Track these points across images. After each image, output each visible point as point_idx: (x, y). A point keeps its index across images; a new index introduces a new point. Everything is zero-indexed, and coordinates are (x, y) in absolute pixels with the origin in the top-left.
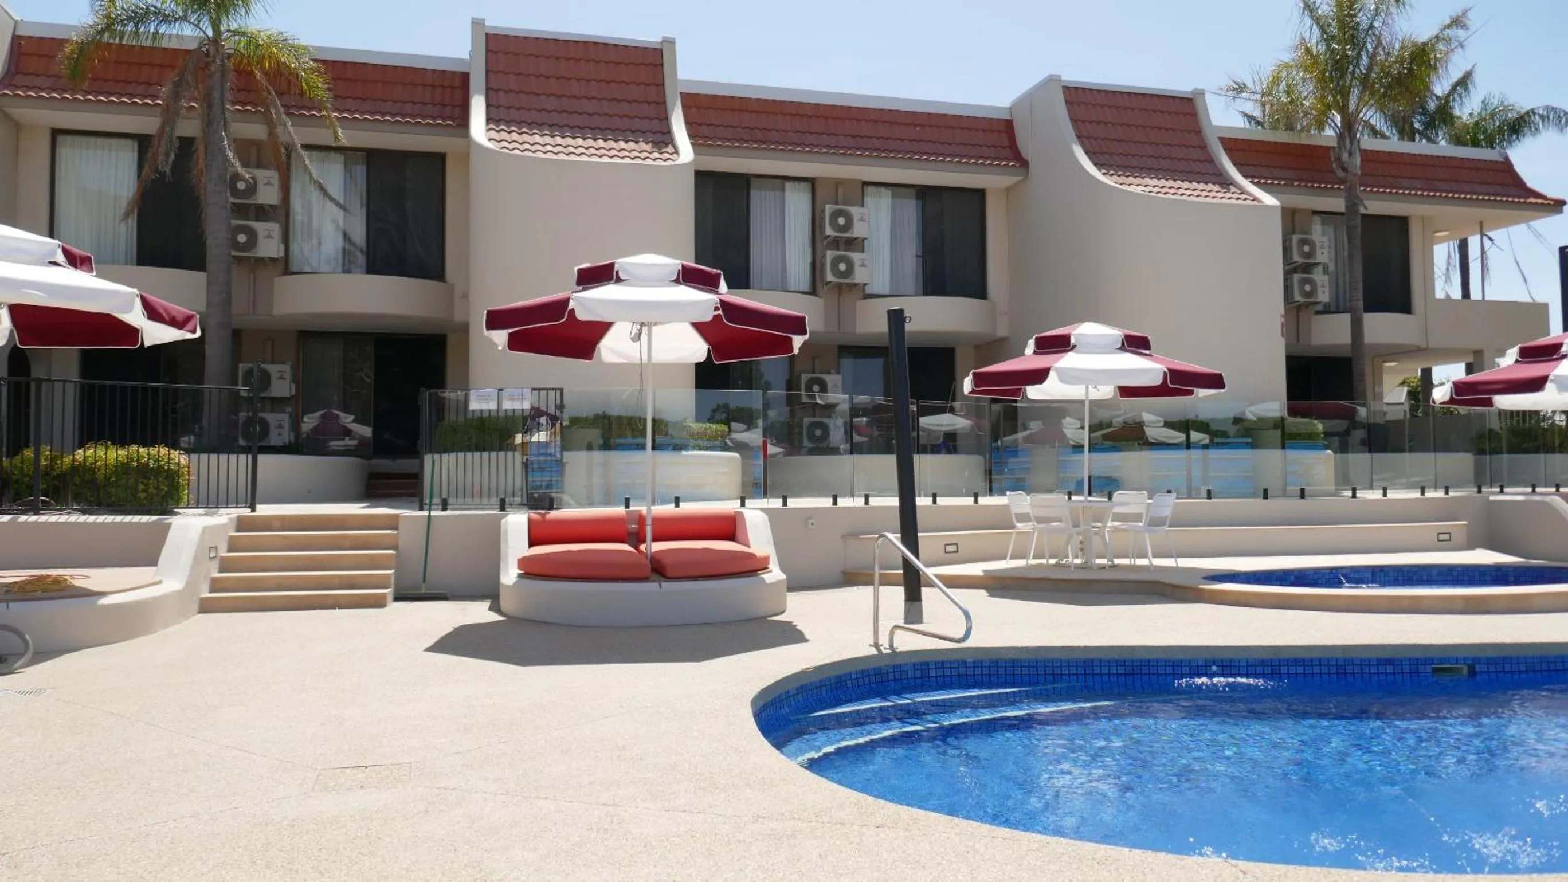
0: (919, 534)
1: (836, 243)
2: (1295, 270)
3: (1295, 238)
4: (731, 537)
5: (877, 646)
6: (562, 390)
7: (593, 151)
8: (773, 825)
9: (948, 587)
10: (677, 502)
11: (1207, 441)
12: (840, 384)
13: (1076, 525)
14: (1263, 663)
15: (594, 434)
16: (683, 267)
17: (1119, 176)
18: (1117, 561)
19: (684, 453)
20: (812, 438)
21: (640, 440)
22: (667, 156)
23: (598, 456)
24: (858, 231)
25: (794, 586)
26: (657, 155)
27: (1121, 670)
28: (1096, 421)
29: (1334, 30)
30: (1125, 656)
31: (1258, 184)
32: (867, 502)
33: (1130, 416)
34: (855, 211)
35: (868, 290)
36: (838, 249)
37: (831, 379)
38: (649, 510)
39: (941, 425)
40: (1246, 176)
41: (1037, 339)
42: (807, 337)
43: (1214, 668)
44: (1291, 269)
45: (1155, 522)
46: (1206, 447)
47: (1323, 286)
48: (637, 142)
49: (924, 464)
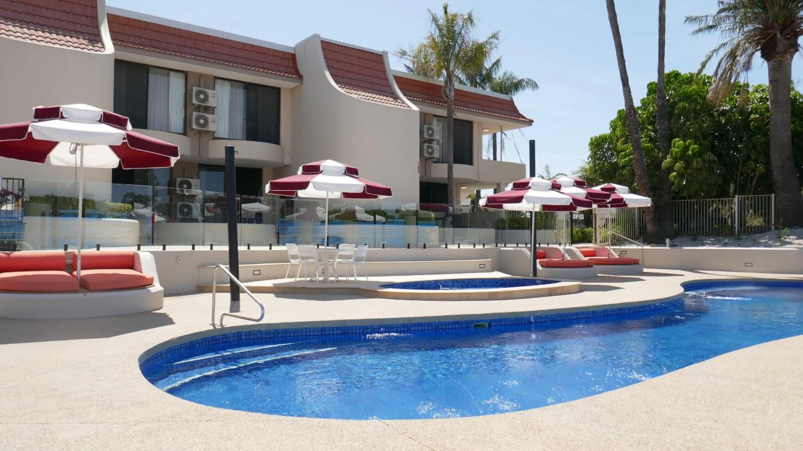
0: (239, 265)
1: (198, 108)
2: (425, 142)
3: (425, 126)
4: (132, 267)
5: (213, 325)
6: (23, 180)
7: (49, 40)
8: (147, 425)
9: (252, 292)
10: (98, 247)
11: (384, 220)
12: (199, 184)
13: (320, 260)
14: (404, 325)
15: (46, 207)
16: (104, 113)
17: (347, 88)
18: (340, 279)
19: (104, 219)
20: (182, 213)
21: (75, 211)
22: (97, 48)
23: (48, 220)
24: (211, 103)
25: (167, 294)
26: (91, 47)
27: (339, 332)
28: (332, 209)
29: (444, 32)
30: (341, 325)
31: (410, 100)
32: (211, 248)
33: (349, 207)
34: (210, 92)
35: (216, 135)
36: (200, 112)
37: (194, 182)
38: (79, 252)
39: (254, 209)
40: (405, 95)
41: (303, 166)
42: (179, 158)
43: (382, 329)
44: (423, 141)
45: (358, 259)
46: (384, 223)
47: (437, 150)
48: (78, 38)
49: (243, 229)
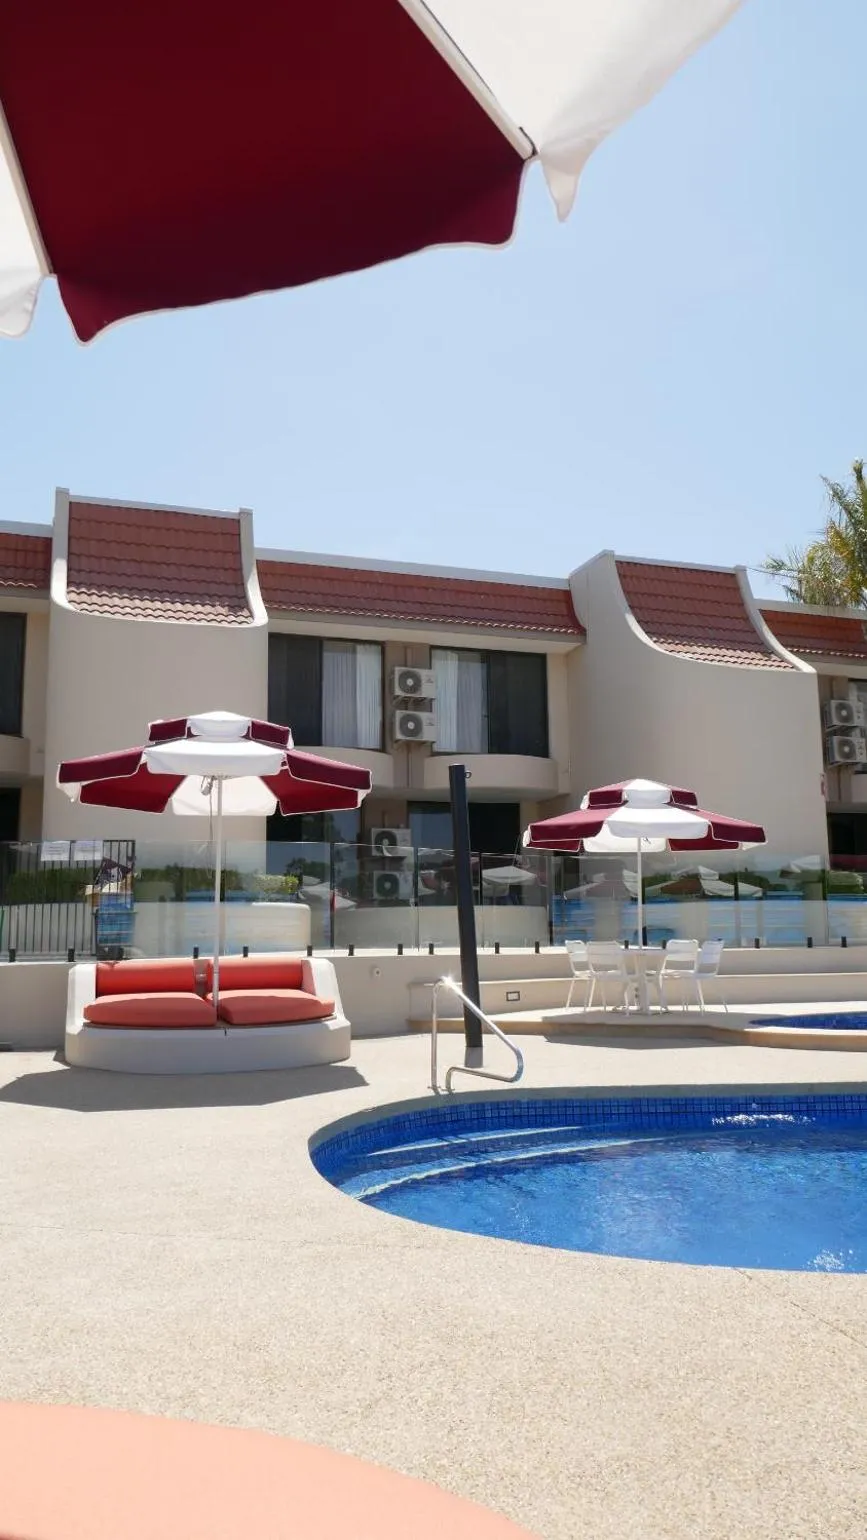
0: (480, 983)
1: (404, 703)
2: (835, 733)
3: (834, 703)
4: (298, 986)
5: (434, 1088)
6: (133, 843)
7: (170, 613)
9: (506, 1033)
10: (246, 952)
11: (758, 893)
12: (408, 838)
13: (631, 972)
14: (799, 1100)
15: (167, 887)
16: (253, 723)
17: (669, 643)
18: (671, 1008)
19: (254, 904)
20: (381, 890)
21: (209, 894)
22: (243, 619)
23: (170, 907)
24: (426, 692)
25: (359, 1033)
26: (233, 618)
28: (649, 874)
29: (860, 516)
31: (796, 654)
32: (431, 952)
33: (686, 868)
34: (423, 673)
35: (436, 748)
36: (406, 709)
37: (399, 833)
38: (216, 959)
39: (507, 878)
40: (785, 646)
41: (591, 794)
42: (370, 790)
43: (754, 1106)
44: (829, 732)
45: (705, 969)
46: (753, 898)
47: (861, 748)
48: (213, 606)
49: (486, 916)
